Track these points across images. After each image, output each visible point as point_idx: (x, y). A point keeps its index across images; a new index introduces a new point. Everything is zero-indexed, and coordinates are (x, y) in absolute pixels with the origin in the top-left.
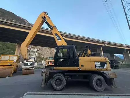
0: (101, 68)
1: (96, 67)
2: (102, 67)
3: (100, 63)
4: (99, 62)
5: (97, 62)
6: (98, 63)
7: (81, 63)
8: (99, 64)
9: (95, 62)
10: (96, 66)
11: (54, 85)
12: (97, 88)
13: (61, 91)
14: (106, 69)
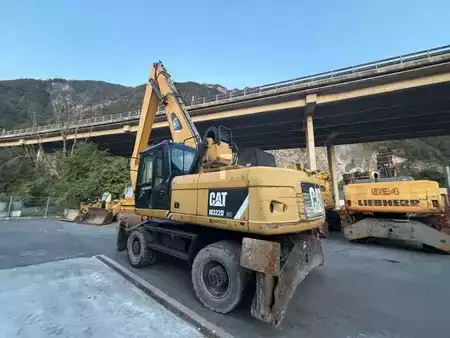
0: (225, 216)
1: (211, 212)
2: (228, 214)
3: (225, 194)
4: (221, 190)
5: (216, 191)
6: (219, 194)
7: (175, 197)
8: (220, 200)
10: (210, 207)
11: (131, 252)
12: (202, 292)
13: (137, 270)
14: (242, 224)
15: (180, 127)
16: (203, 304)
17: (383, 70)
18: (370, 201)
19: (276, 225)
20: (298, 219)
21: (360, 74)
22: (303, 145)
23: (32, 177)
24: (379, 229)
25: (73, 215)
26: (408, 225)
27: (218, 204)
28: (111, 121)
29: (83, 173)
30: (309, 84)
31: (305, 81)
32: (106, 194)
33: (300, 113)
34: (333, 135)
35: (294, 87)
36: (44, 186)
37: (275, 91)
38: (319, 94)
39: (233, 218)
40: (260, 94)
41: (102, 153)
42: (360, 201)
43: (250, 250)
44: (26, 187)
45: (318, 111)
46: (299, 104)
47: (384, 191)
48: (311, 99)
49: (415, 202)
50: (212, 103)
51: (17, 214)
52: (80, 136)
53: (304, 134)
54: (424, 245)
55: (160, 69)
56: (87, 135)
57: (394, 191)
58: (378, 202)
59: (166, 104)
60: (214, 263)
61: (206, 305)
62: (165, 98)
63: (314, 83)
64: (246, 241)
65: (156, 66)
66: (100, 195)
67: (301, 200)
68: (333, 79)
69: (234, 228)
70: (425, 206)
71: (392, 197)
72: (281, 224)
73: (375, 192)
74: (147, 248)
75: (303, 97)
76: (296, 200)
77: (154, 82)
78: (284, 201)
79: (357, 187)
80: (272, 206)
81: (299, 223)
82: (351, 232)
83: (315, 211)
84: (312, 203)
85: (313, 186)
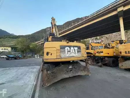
19: (47, 59)
20: (56, 58)
22: (119, 30)
30: (118, 3)
35: (110, 7)
37: (101, 12)
38: (124, 6)
45: (124, 13)
50: (78, 23)
51: (38, 57)
53: (119, 25)
67: (58, 51)
72: (49, 59)
75: (116, 10)
76: (56, 52)
77: (52, 23)
78: (52, 52)
79: (125, 46)
80: (48, 54)
81: (56, 59)
82: (122, 66)
83: (67, 55)
84: (66, 52)
85: (70, 47)
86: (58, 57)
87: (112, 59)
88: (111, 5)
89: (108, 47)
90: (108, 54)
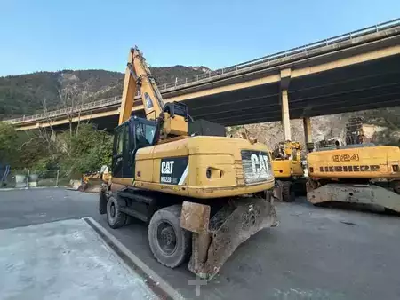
2: (175, 180)
3: (172, 162)
4: (170, 159)
5: (166, 160)
6: (168, 163)
7: (139, 166)
8: (169, 168)
9: (162, 161)
10: (162, 175)
11: (109, 215)
12: (156, 250)
13: (113, 230)
14: (184, 189)
15: (152, 106)
16: (156, 260)
17: (358, 40)
18: (331, 168)
19: (212, 190)
20: (235, 185)
21: (334, 46)
22: (279, 118)
23: (46, 154)
24: (340, 194)
25: (77, 185)
26: (369, 189)
27: (168, 172)
28: (107, 104)
29: (86, 149)
30: (283, 59)
31: (279, 57)
32: (104, 167)
33: (276, 88)
34: (310, 107)
35: (269, 63)
36: (57, 161)
37: (251, 68)
38: (293, 68)
39: (177, 184)
40: (236, 72)
41: (101, 131)
42: (321, 168)
43: (188, 212)
44: (42, 162)
45: (292, 84)
46: (275, 79)
47: (345, 157)
48: (286, 73)
49: (374, 168)
50: (193, 83)
51: (34, 184)
52: (82, 118)
53: (280, 108)
54: (386, 209)
55: (136, 53)
56: (88, 117)
57: (354, 158)
58: (338, 169)
59: (141, 85)
60: (165, 224)
61: (159, 260)
62: (140, 80)
63: (288, 58)
64: (186, 204)
65: (132, 51)
66: (99, 168)
67: (238, 166)
68: (307, 53)
69: (177, 193)
70: (385, 171)
71: (352, 163)
72: (216, 189)
73: (336, 159)
74: (119, 211)
75: (278, 72)
76: (233, 166)
77: (131, 66)
78: (221, 167)
79: (320, 155)
80: (209, 172)
81: (236, 187)
82: (314, 197)
83: (257, 177)
84: (254, 169)
85: (257, 153)
86: (241, 182)
87: (288, 183)
88: (270, 60)
89: (279, 156)
90: (281, 171)
